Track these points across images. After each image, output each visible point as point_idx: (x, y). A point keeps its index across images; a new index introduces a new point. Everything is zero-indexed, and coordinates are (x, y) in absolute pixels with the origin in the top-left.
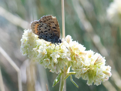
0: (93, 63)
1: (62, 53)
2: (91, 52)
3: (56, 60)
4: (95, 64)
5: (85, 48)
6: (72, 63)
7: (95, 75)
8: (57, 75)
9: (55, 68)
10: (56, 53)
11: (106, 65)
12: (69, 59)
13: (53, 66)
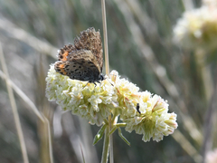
0: (150, 109)
1: (105, 95)
2: (147, 94)
3: (97, 106)
4: (153, 111)
5: (138, 88)
6: (120, 110)
7: (154, 127)
8: (100, 128)
9: (96, 118)
10: (97, 97)
11: (169, 112)
12: (115, 105)
13: (92, 115)
